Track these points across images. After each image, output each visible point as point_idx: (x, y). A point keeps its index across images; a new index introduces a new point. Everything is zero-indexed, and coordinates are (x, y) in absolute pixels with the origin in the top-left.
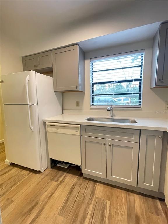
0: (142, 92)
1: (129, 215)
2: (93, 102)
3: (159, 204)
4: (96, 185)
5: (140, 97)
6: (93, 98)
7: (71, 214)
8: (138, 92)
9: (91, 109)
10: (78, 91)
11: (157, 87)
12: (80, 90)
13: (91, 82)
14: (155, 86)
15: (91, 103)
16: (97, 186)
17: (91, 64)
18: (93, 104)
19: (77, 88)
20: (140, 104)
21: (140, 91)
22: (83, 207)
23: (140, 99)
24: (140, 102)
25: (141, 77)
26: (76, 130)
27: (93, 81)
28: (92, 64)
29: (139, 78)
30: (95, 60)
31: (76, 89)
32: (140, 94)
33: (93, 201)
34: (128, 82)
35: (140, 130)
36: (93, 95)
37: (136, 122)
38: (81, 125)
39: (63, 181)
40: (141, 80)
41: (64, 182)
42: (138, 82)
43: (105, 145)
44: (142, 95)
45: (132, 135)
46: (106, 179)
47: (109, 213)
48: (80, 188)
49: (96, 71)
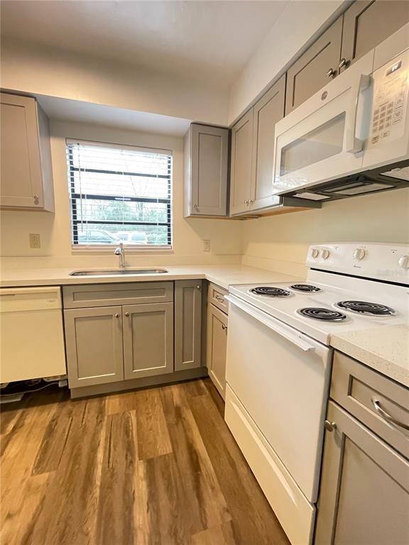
0: (171, 223)
1: (166, 412)
2: (76, 238)
3: (202, 384)
4: (105, 400)
5: (169, 230)
6: (75, 228)
7: (64, 461)
8: (166, 222)
9: (73, 252)
10: (42, 210)
11: (193, 216)
12: (46, 208)
13: (70, 191)
14: (189, 215)
15: (73, 241)
16: (107, 401)
17: (67, 151)
18: (75, 243)
19: (37, 202)
20: (169, 243)
21: (169, 221)
22: (87, 439)
23: (169, 235)
24: (169, 239)
25: (169, 197)
26: (48, 300)
27: (73, 190)
28: (71, 151)
29: (165, 197)
30: (78, 144)
31: (35, 206)
32: (169, 225)
33: (105, 423)
34: (140, 203)
35: (174, 281)
36: (75, 223)
37: (166, 272)
38: (61, 286)
39: (21, 424)
40: (169, 202)
41: (22, 426)
42: (165, 205)
43: (117, 316)
44: (171, 228)
45: (162, 290)
46: (125, 381)
47: (137, 423)
48: (71, 418)
49: (82, 170)
